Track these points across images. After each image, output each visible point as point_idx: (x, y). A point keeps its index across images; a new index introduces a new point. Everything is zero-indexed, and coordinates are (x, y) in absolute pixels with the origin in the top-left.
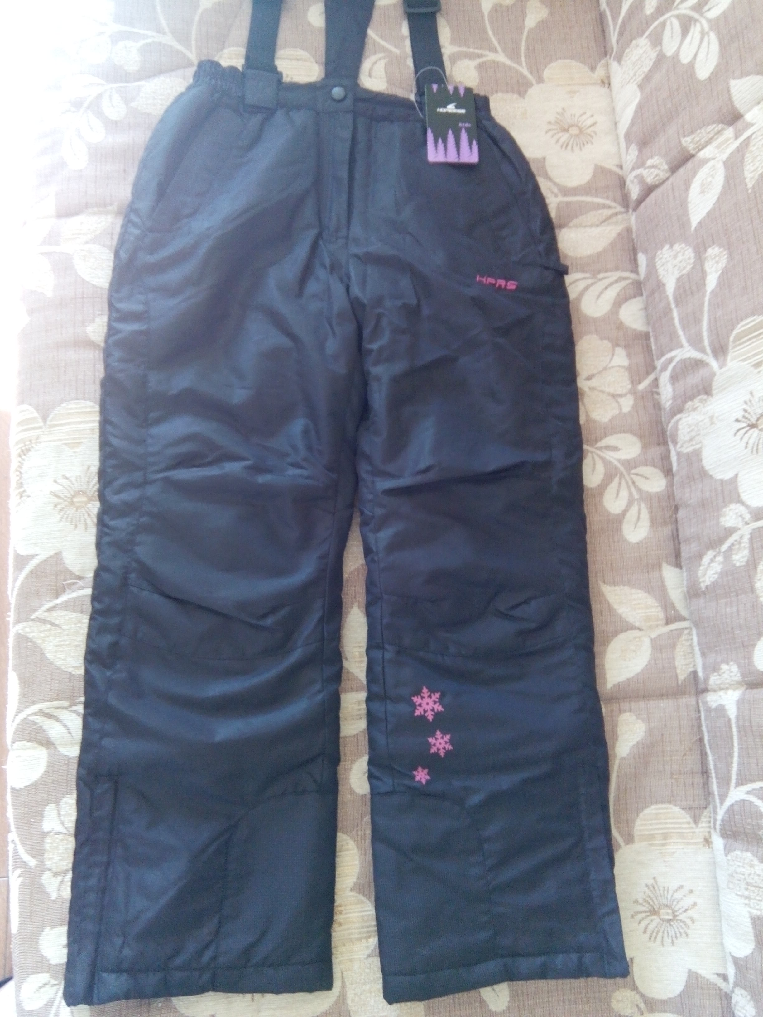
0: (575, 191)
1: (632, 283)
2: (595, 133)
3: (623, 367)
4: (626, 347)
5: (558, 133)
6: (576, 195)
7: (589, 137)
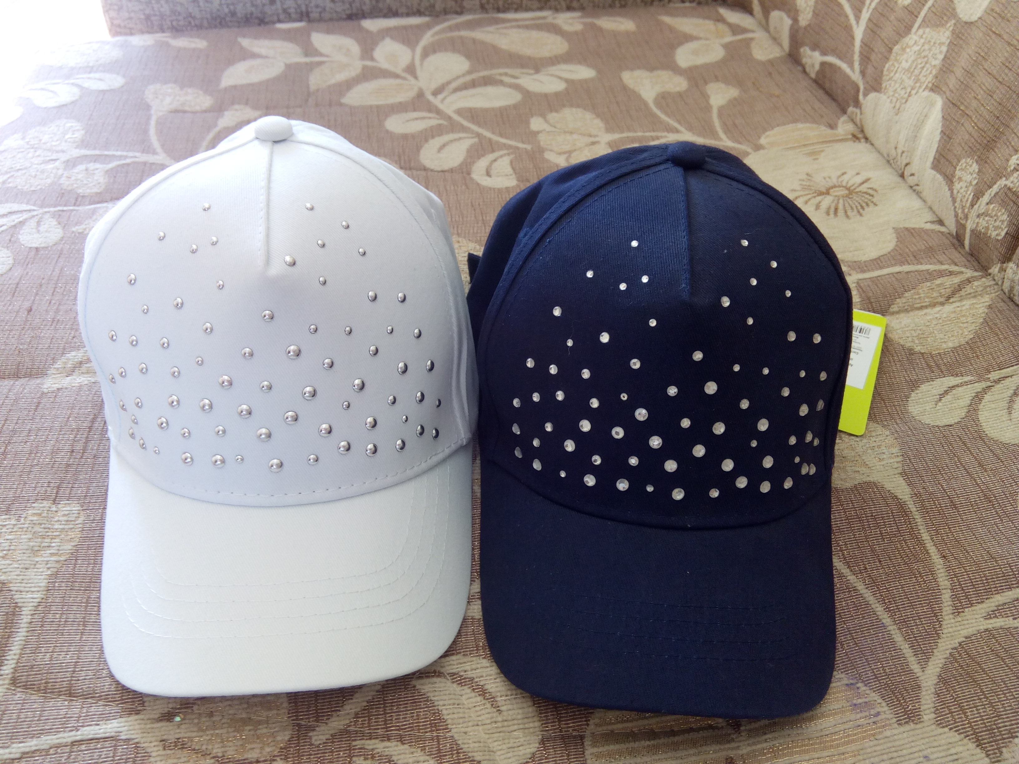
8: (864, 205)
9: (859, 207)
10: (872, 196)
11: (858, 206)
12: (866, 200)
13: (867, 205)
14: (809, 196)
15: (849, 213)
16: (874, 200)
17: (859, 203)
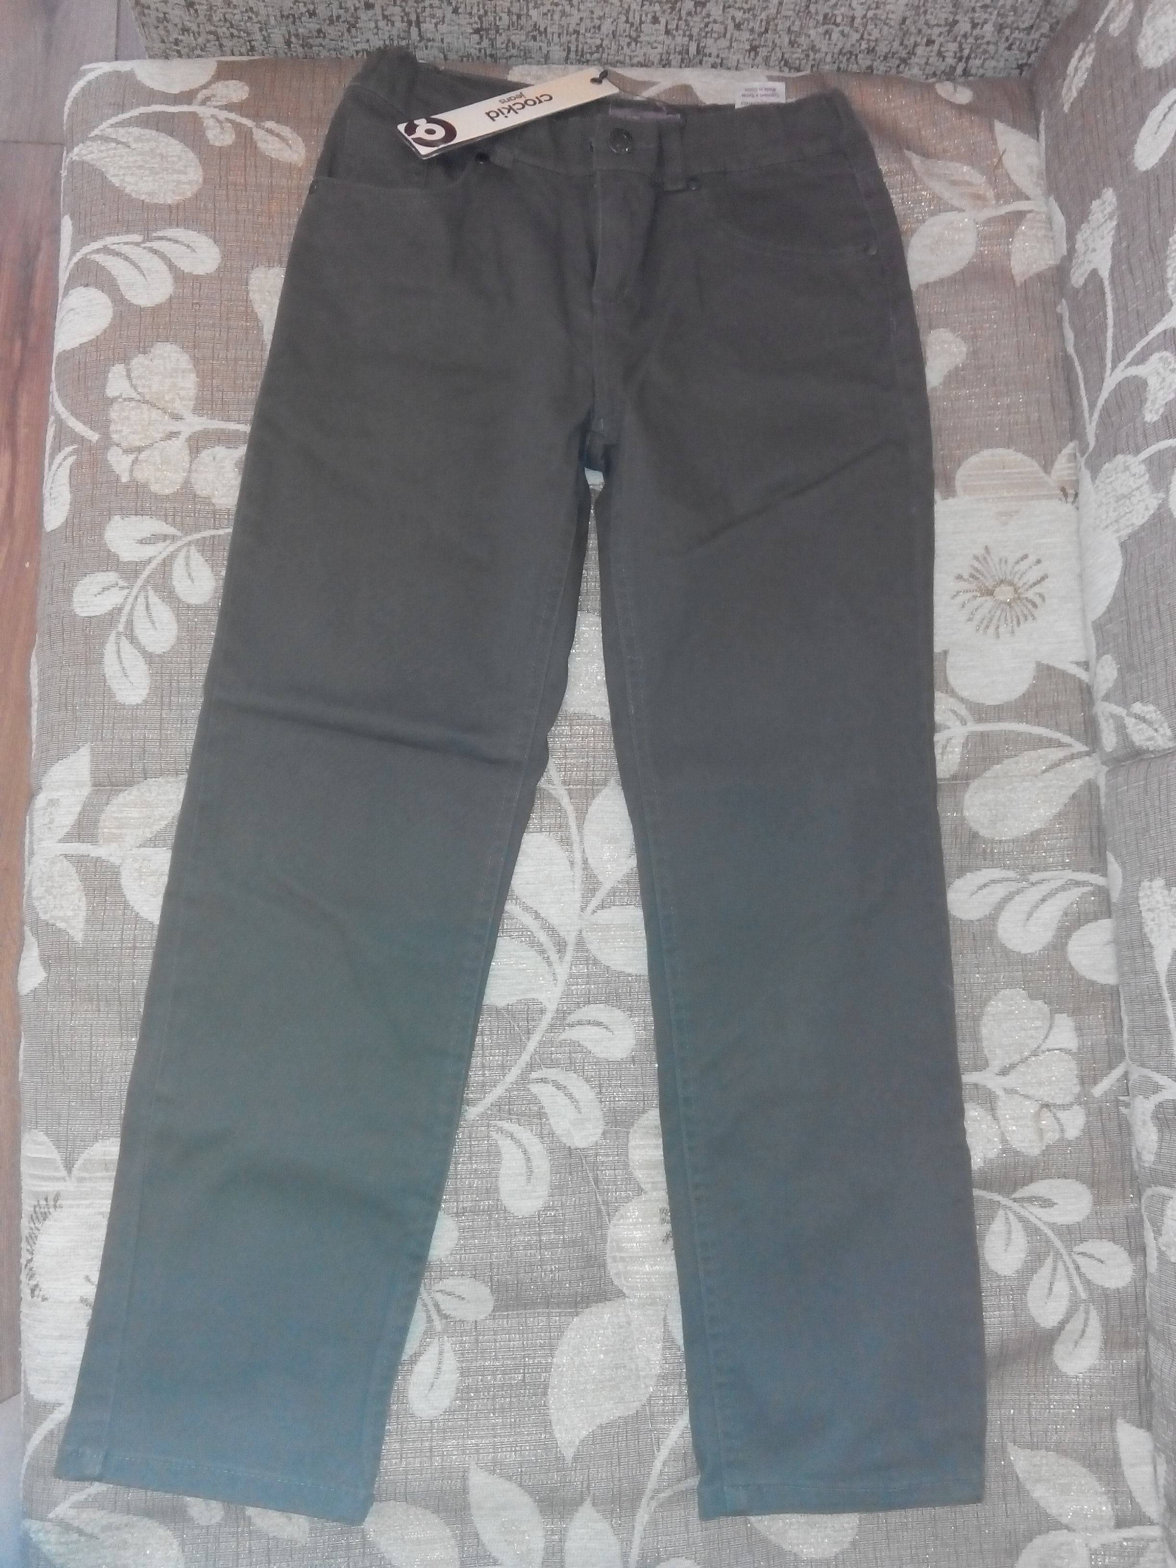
0: (999, 712)
1: (1093, 894)
2: (1041, 596)
3: (1068, 1052)
4: (1075, 1012)
5: (975, 597)
6: (1000, 719)
7: (1030, 606)
8: (1022, 619)
9: (1015, 623)
10: (1035, 605)
11: (1015, 619)
12: (1026, 612)
13: (1026, 619)
14: (970, 595)
15: (1002, 629)
16: (1036, 613)
17: (1017, 617)
